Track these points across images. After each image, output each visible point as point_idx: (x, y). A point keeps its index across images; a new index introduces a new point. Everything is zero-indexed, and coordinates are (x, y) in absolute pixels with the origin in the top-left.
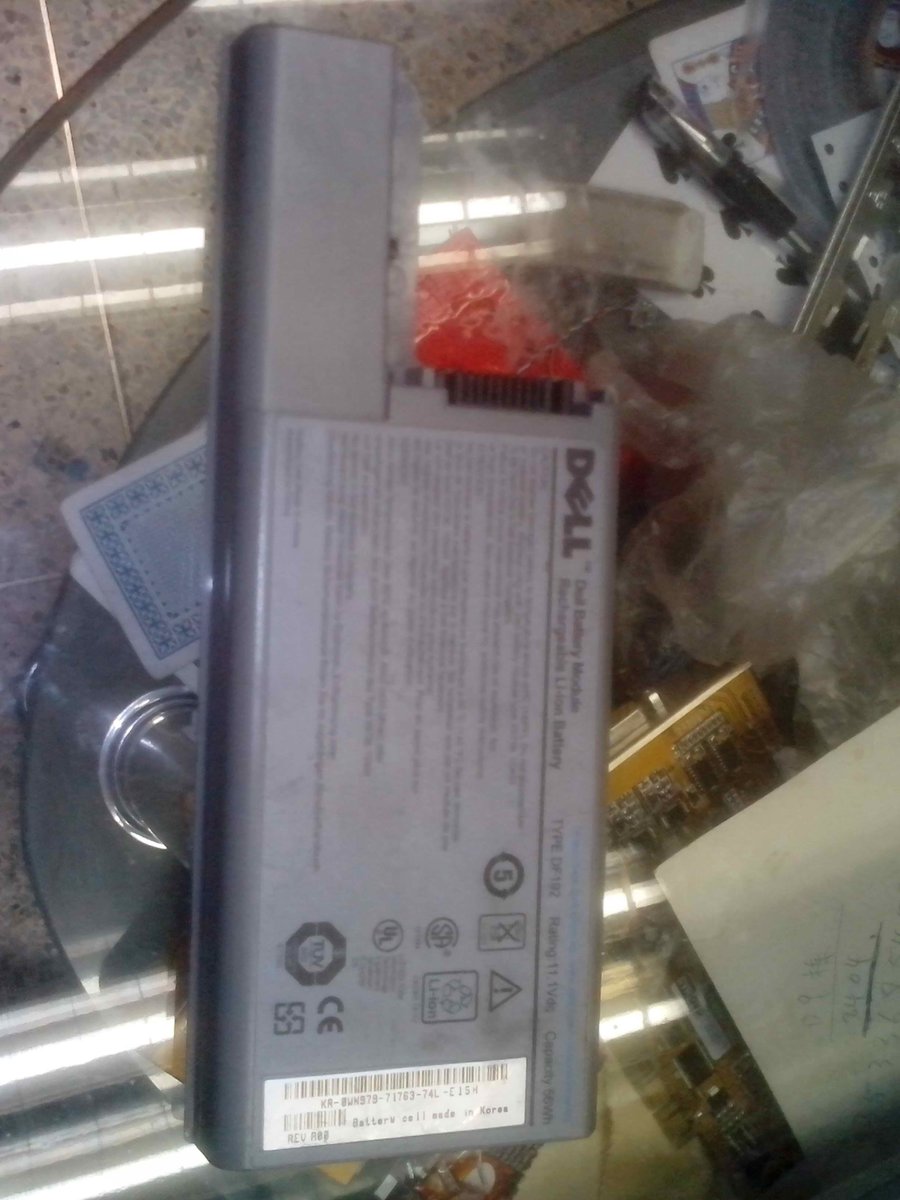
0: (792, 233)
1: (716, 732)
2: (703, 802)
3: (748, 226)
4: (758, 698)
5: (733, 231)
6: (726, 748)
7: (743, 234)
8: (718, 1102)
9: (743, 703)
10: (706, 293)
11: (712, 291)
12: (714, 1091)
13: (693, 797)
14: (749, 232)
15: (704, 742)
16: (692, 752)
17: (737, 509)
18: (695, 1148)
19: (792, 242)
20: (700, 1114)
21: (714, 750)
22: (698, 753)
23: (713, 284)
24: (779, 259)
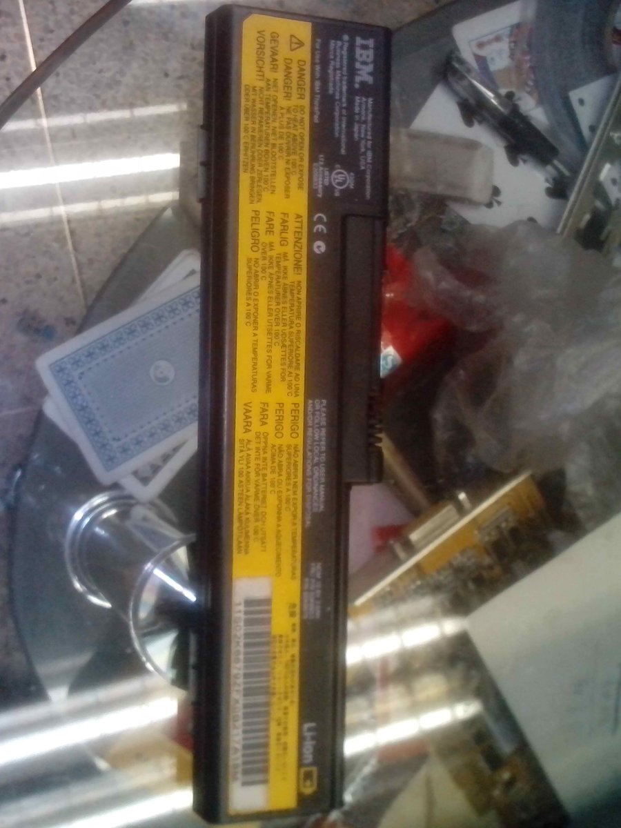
0: (556, 162)
1: (506, 520)
2: (497, 570)
3: (525, 157)
5: (513, 160)
6: (514, 532)
7: (521, 163)
8: (510, 784)
10: (495, 204)
11: (499, 203)
12: (506, 775)
13: (490, 567)
14: (525, 161)
15: (498, 527)
16: (489, 534)
17: (521, 361)
18: (492, 816)
19: (556, 168)
20: (497, 793)
21: (505, 533)
22: (494, 536)
23: (500, 198)
24: (547, 180)
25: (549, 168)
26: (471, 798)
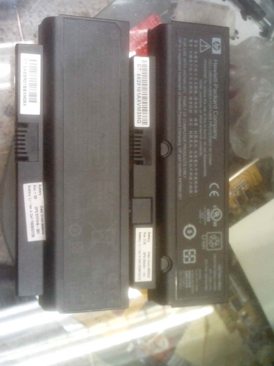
0: (264, 19)
1: (244, 186)
2: (240, 211)
3: (249, 16)
4: (258, 174)
5: (245, 18)
6: (248, 192)
7: (248, 19)
8: (245, 317)
9: (253, 176)
10: (236, 38)
11: (238, 38)
12: (244, 313)
13: (236, 209)
14: (250, 19)
15: (240, 190)
16: (236, 193)
17: (256, 98)
18: (237, 333)
19: (265, 23)
20: (239, 321)
21: (244, 193)
22: (238, 193)
23: (238, 36)
24: (260, 28)
25: (261, 22)
26: (227, 324)
